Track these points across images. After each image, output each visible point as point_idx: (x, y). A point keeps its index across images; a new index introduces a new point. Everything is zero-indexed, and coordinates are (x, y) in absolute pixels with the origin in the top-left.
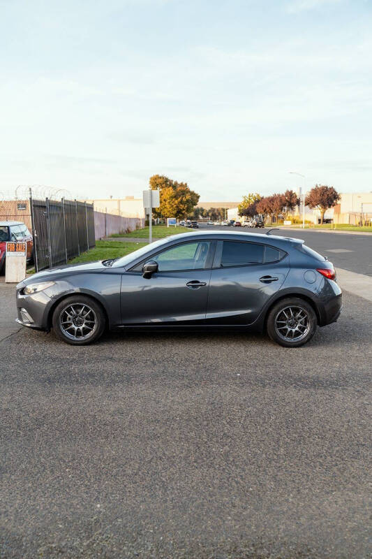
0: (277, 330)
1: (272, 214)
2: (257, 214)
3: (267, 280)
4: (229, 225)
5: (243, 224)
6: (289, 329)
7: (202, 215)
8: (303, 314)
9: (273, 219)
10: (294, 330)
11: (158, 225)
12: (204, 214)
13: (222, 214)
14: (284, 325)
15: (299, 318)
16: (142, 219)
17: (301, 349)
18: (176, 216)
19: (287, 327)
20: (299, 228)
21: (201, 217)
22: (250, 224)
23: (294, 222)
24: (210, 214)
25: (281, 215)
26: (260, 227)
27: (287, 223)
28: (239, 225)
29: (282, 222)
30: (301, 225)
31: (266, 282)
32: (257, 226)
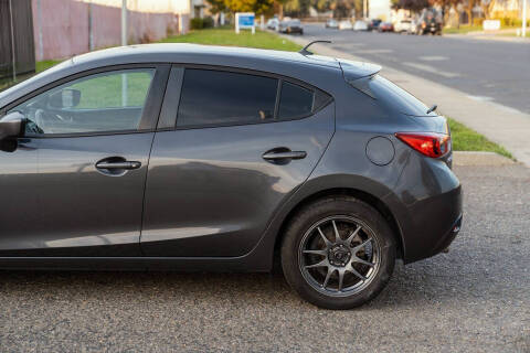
0: (304, 269)
1: (460, 6)
2: (428, 6)
3: (280, 156)
4: (370, 29)
5: (398, 27)
6: (332, 269)
7: (316, 7)
8: (363, 236)
9: (464, 18)
10: (342, 271)
11: (220, 27)
12: (320, 5)
13: (357, 6)
14: (320, 258)
15: (355, 244)
16: (185, 16)
17: (359, 313)
18: (255, 8)
19: (325, 263)
20: (515, 35)
21: (313, 12)
22: (413, 28)
23: (507, 22)
24: (333, 6)
25: (478, 9)
26: (433, 33)
27: (491, 25)
28: (390, 29)
29: (481, 23)
30: (518, 31)
31: (277, 161)
32: (426, 31)
